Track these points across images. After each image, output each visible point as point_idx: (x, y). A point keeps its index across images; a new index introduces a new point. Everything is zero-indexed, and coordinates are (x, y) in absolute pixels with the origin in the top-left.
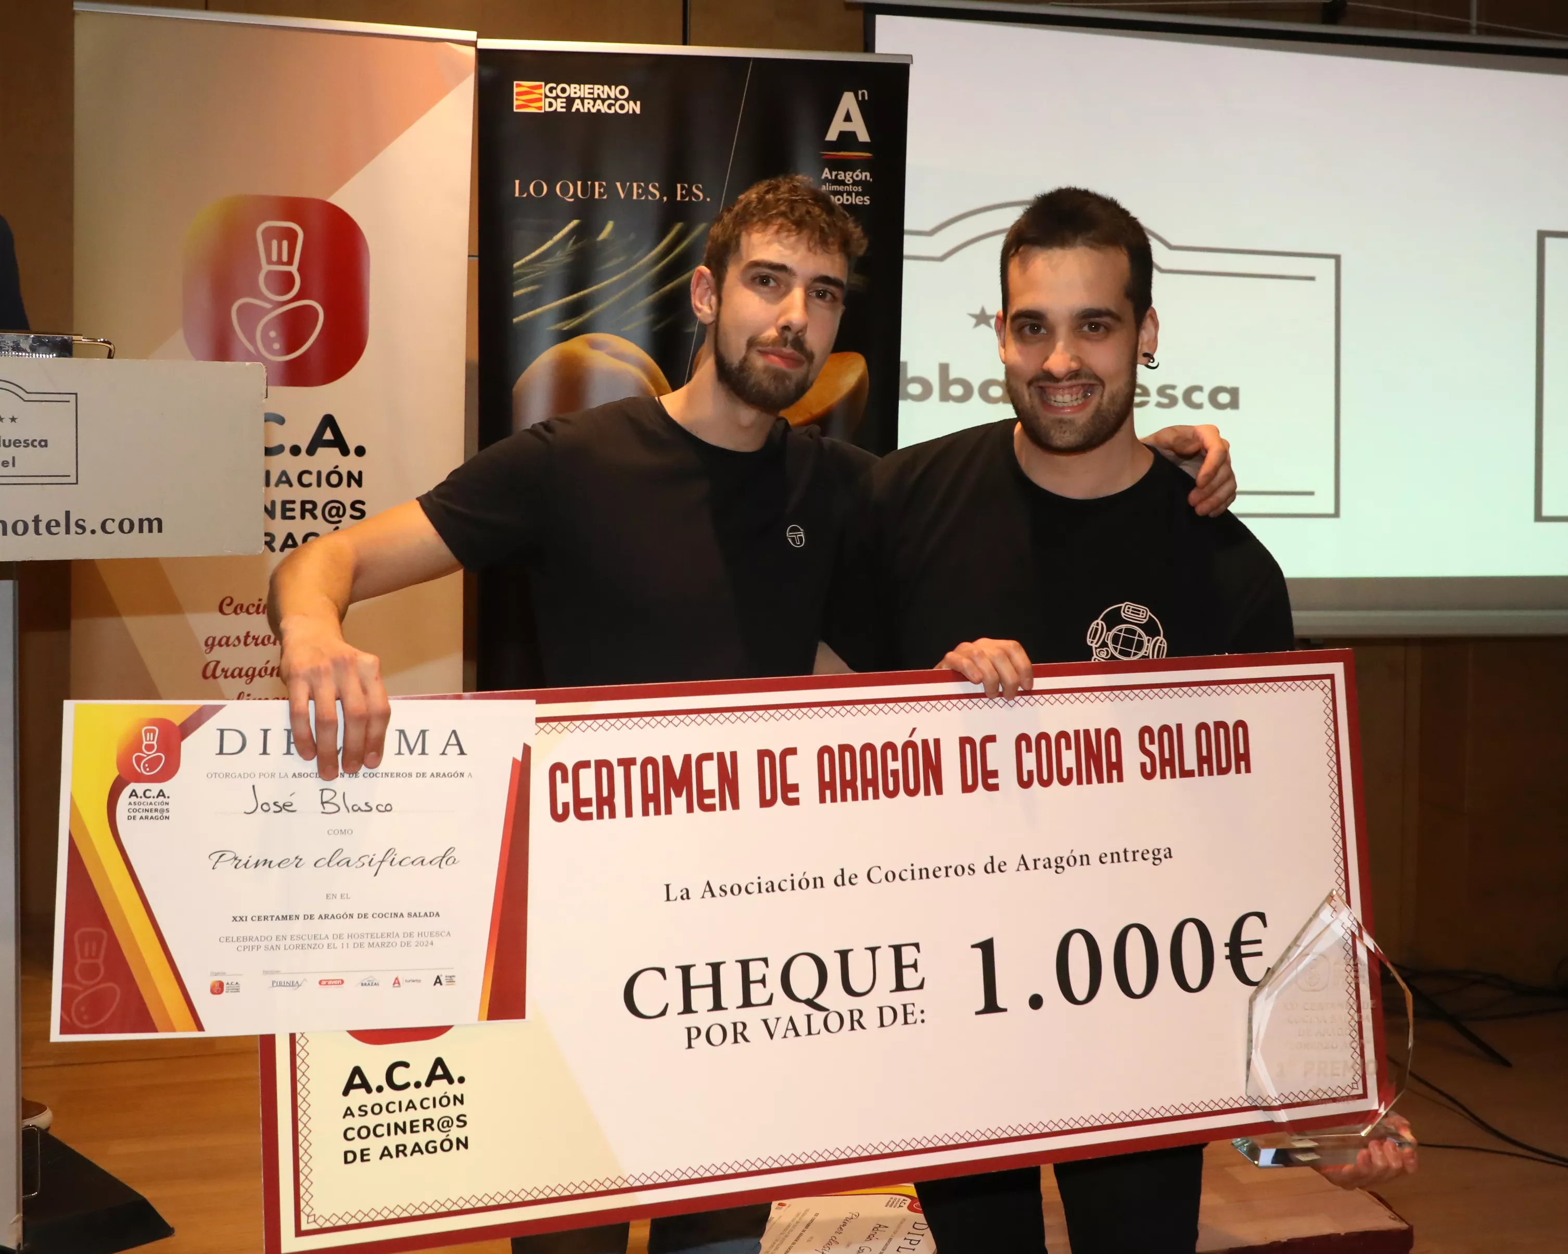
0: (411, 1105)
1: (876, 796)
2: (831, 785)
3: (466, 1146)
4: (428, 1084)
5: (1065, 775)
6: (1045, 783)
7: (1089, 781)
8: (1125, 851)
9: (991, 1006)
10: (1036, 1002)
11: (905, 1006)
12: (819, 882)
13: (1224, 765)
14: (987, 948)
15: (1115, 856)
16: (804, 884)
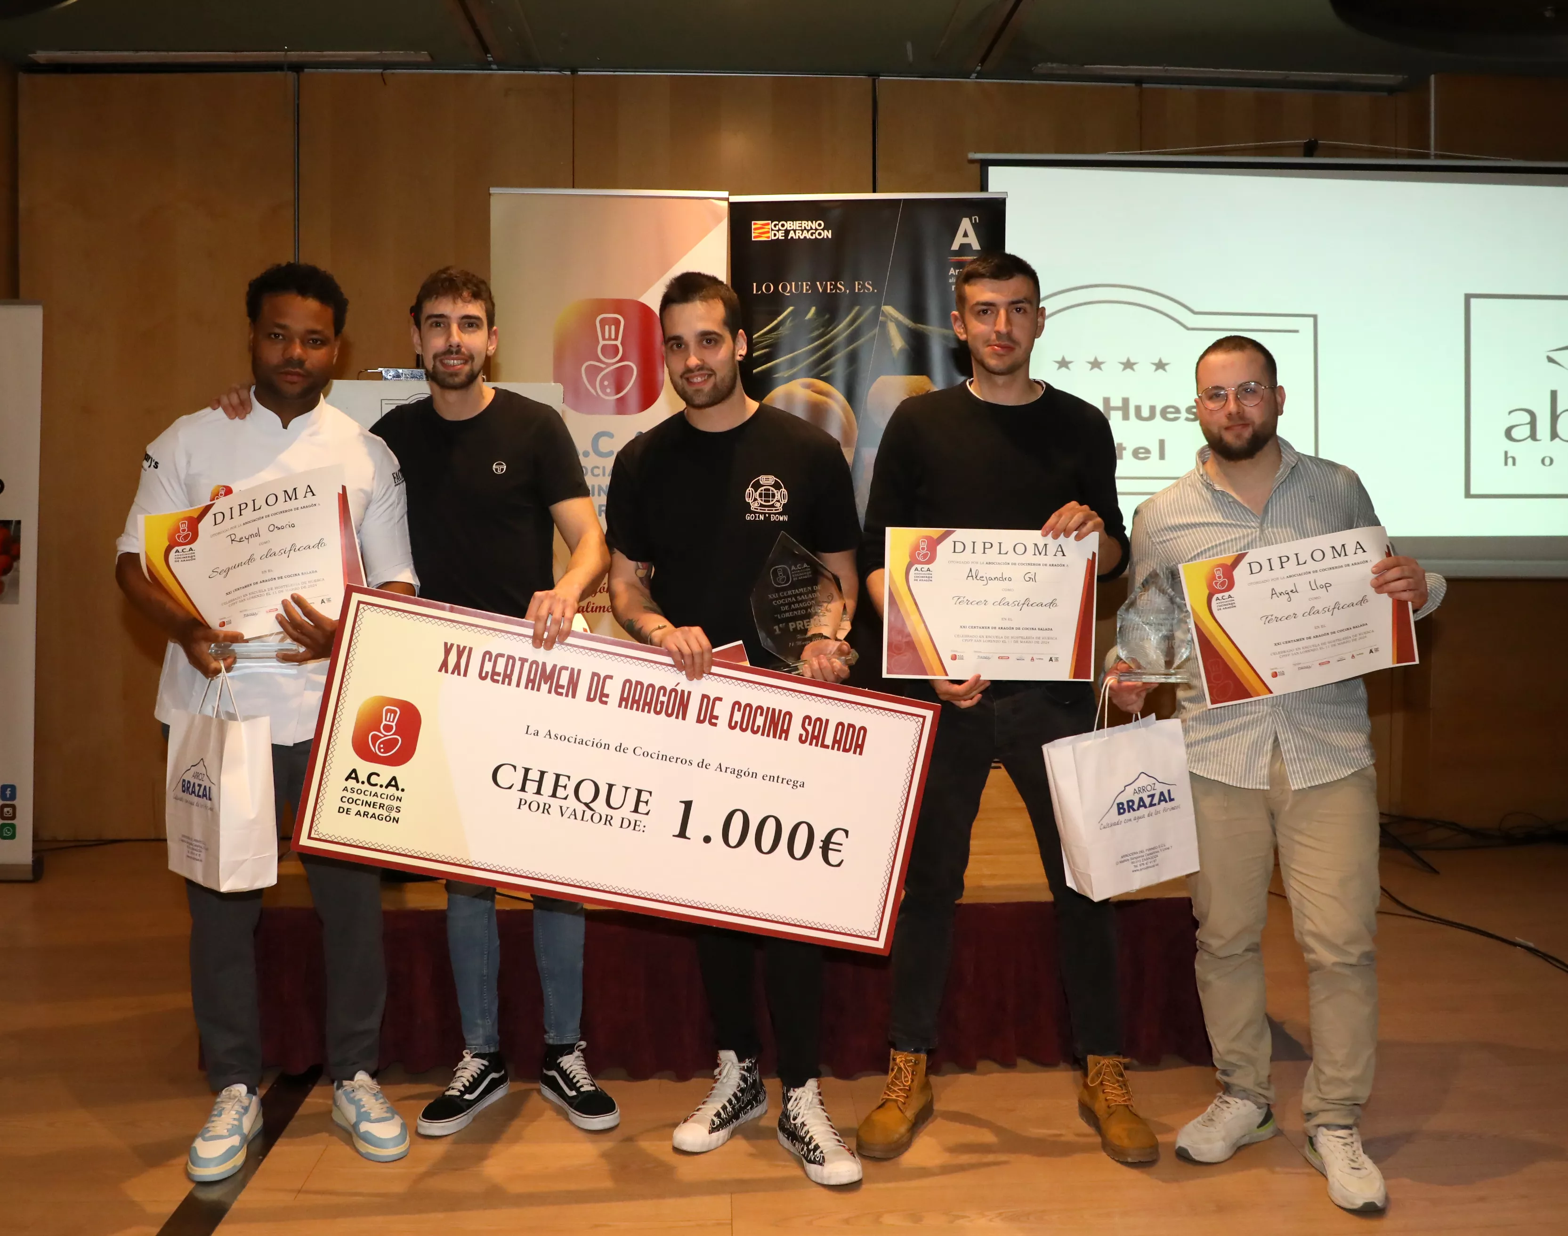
0: (376, 795)
1: (649, 712)
2: (627, 700)
3: (397, 822)
4: (386, 787)
5: (755, 729)
6: (744, 730)
7: (768, 735)
8: (778, 777)
9: (682, 834)
10: (707, 839)
11: (636, 821)
12: (607, 746)
13: (847, 747)
14: (688, 805)
15: (772, 778)
16: (599, 745)
